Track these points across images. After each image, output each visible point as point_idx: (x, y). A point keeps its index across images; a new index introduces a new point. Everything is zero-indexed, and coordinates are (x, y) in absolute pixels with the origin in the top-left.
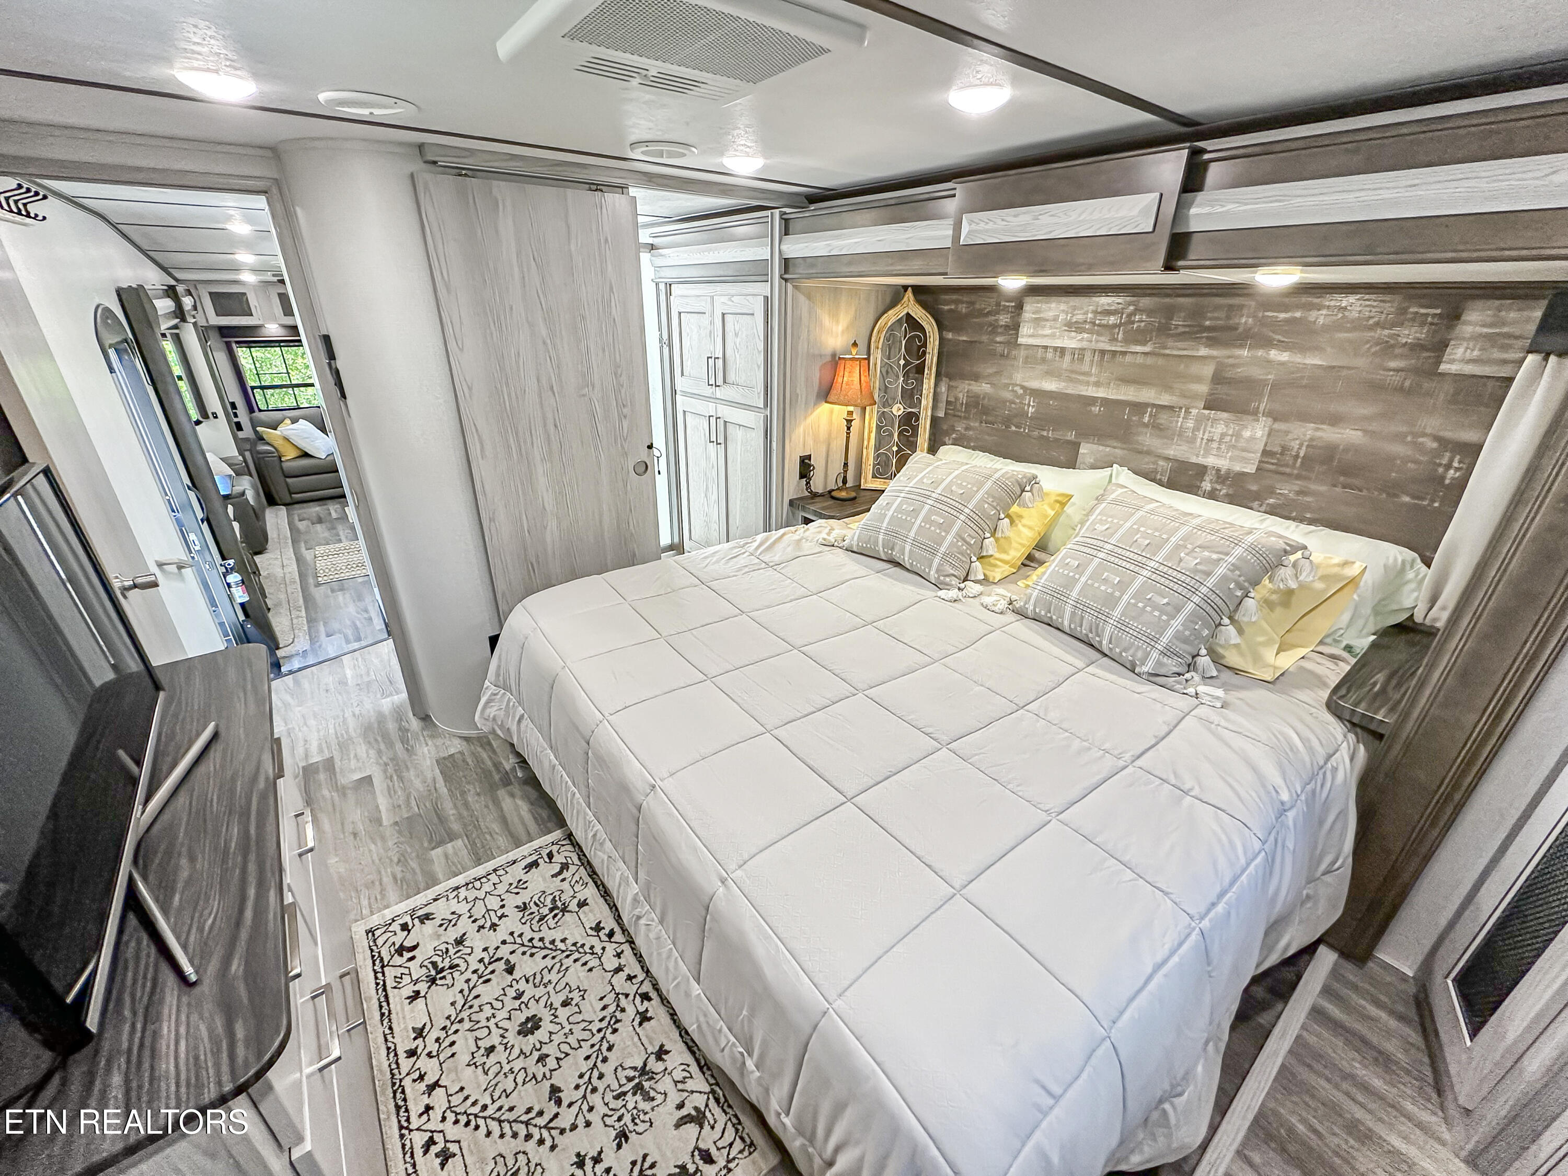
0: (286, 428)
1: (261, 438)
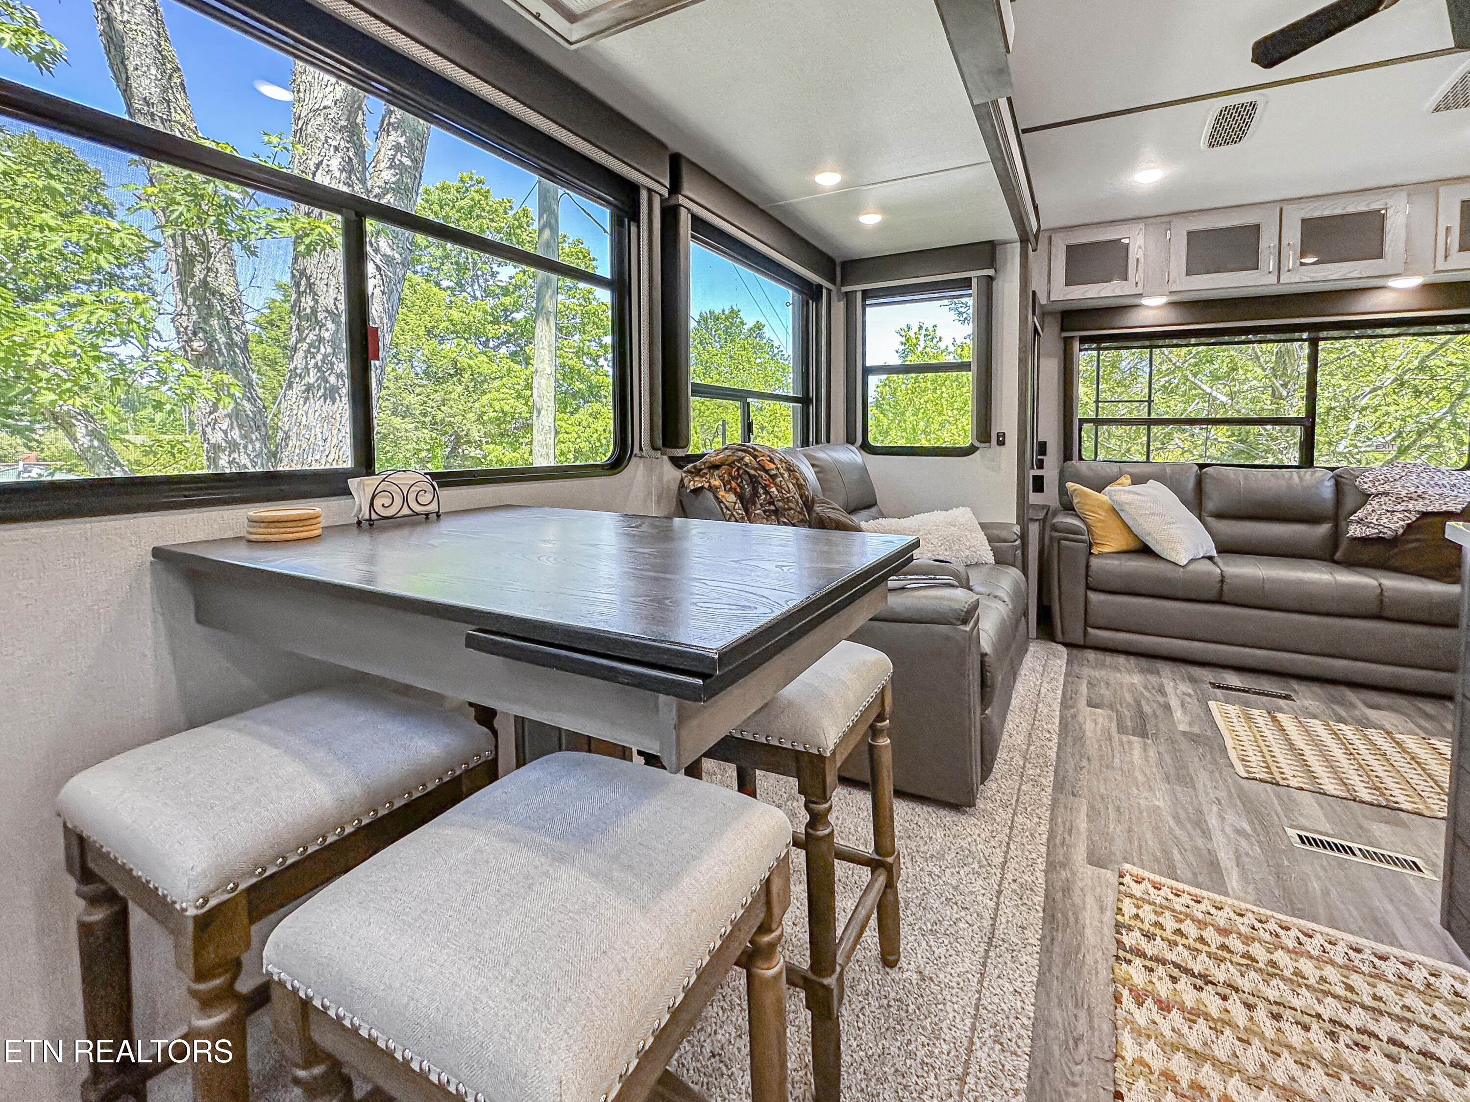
0: (1120, 493)
1: (1068, 507)
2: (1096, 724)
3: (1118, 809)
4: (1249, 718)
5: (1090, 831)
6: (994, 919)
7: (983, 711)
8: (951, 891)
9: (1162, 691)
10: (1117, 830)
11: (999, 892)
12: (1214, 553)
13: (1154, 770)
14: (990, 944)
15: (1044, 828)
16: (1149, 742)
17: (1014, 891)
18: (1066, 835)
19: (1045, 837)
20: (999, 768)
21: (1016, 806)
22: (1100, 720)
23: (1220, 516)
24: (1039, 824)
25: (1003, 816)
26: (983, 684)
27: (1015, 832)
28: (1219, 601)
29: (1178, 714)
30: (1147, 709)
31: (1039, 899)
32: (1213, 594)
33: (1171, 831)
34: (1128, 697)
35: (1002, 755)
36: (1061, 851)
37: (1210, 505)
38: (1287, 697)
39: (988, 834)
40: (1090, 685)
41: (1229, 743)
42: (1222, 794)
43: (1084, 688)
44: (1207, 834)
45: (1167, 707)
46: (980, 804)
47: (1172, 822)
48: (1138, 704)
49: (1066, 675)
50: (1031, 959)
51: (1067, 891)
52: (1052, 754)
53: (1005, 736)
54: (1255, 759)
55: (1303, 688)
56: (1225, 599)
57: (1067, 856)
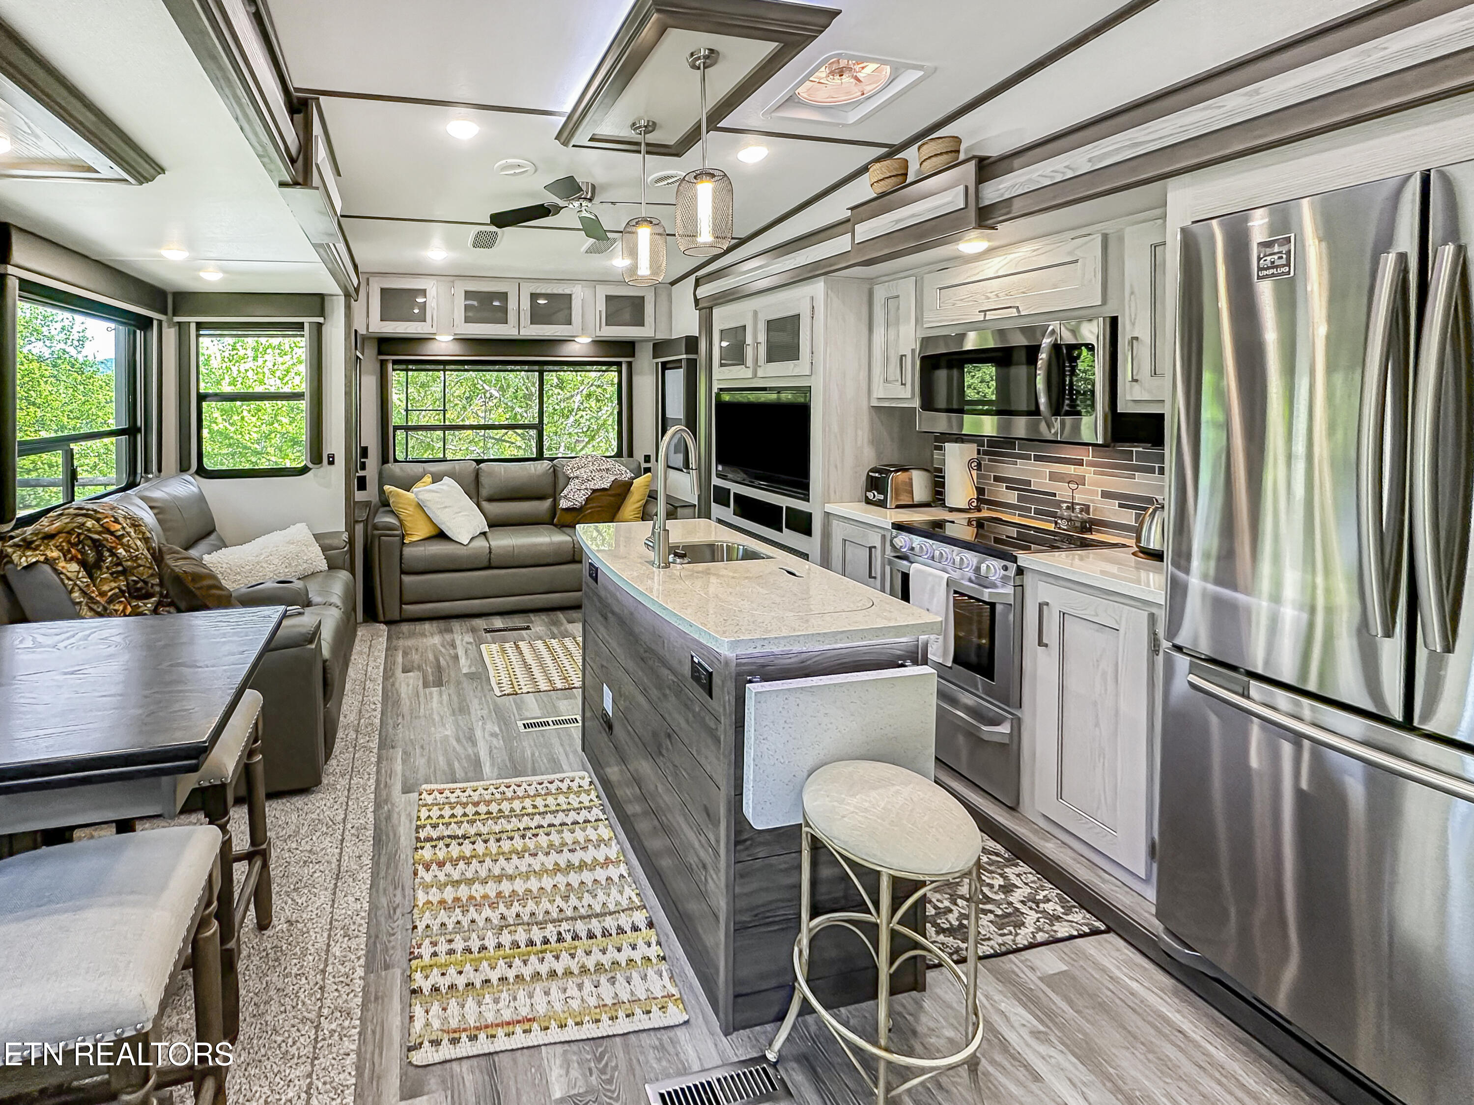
0: (424, 490)
1: (385, 503)
2: (408, 686)
3: (422, 747)
4: (503, 651)
5: (403, 771)
6: (339, 861)
7: (325, 705)
8: (307, 855)
9: (453, 645)
10: (421, 762)
11: (342, 841)
12: (487, 529)
13: (446, 709)
14: (337, 879)
15: (372, 781)
16: (443, 688)
17: (353, 835)
18: (388, 780)
19: (373, 787)
20: (338, 745)
21: (352, 771)
22: (411, 682)
23: (490, 500)
24: (369, 779)
25: (343, 782)
26: (326, 683)
27: (352, 791)
28: (489, 567)
29: (463, 661)
30: (443, 662)
31: (370, 833)
32: (485, 563)
33: (454, 749)
34: (431, 657)
35: (340, 734)
36: (384, 793)
37: (484, 492)
38: (528, 628)
39: (332, 801)
40: (405, 654)
41: (492, 673)
42: (485, 712)
43: (400, 659)
44: (474, 744)
45: (456, 657)
46: (325, 781)
47: (455, 743)
48: (438, 661)
49: (387, 650)
50: (366, 875)
51: (388, 818)
52: (377, 721)
53: (341, 718)
54: (505, 681)
55: (537, 618)
56: (493, 564)
57: (389, 795)
